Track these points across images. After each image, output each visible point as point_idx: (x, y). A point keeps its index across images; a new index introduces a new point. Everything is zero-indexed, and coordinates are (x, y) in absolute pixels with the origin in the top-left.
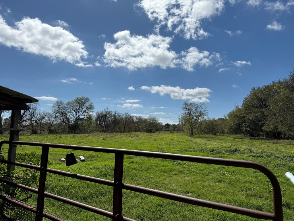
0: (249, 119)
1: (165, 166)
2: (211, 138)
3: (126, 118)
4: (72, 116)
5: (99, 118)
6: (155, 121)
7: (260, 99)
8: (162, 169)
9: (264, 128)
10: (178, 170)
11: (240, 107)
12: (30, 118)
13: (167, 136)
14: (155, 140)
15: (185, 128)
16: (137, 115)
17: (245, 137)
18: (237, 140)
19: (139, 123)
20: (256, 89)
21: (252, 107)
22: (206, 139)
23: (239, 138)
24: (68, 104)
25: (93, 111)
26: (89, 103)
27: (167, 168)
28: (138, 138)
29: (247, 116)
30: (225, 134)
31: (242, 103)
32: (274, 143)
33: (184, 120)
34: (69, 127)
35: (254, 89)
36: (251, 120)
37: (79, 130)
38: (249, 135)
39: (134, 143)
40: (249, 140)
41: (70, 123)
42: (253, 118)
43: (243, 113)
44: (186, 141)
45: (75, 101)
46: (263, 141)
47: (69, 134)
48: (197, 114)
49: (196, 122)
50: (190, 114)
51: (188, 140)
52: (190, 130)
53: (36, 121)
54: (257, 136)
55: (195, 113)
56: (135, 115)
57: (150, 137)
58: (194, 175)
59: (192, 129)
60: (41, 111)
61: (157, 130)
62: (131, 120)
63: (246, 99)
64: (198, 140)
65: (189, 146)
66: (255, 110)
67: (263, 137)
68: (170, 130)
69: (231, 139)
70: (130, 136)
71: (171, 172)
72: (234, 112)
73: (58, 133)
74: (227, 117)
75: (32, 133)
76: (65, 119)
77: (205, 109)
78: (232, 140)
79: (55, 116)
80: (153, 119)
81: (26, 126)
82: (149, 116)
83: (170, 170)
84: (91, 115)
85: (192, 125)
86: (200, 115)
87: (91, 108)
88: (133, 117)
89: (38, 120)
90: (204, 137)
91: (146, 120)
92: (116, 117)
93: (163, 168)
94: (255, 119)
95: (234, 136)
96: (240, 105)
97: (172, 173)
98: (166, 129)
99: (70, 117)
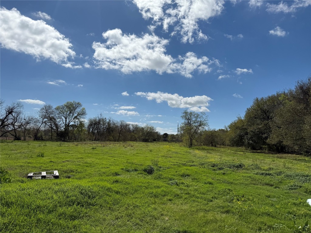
0: (252, 131)
1: (158, 187)
2: (211, 150)
3: (121, 126)
4: (61, 122)
5: (92, 125)
6: (153, 130)
7: (264, 111)
8: (153, 193)
9: (268, 141)
10: (174, 193)
11: (243, 119)
12: (13, 122)
13: (164, 147)
14: (151, 151)
15: (184, 138)
16: (133, 123)
17: (247, 150)
18: (239, 152)
19: (135, 132)
20: (259, 99)
21: (255, 118)
22: (206, 152)
23: (241, 151)
24: (57, 109)
25: (85, 117)
26: (81, 108)
27: (159, 190)
28: (132, 148)
29: (250, 127)
30: (225, 145)
31: (245, 114)
32: (278, 157)
33: (183, 130)
34: (57, 134)
35: (257, 100)
36: (254, 132)
37: (69, 137)
38: (251, 148)
39: (126, 155)
40: (252, 153)
41: (59, 130)
42: (255, 130)
43: (245, 124)
44: (184, 153)
45: (65, 105)
46: (267, 155)
47: (57, 141)
48: (196, 124)
49: (196, 132)
50: (189, 124)
51: (187, 152)
52: (190, 141)
53: (20, 127)
54: (259, 150)
55: (195, 123)
56: (131, 123)
57: (146, 147)
58: (194, 201)
59: (191, 140)
60: (26, 116)
61: (155, 140)
62: (127, 128)
63: (248, 110)
64: (197, 152)
65: (188, 159)
66: (259, 121)
67: (265, 150)
68: (168, 140)
69: (233, 151)
70: (124, 146)
71: (164, 196)
72: (235, 123)
73: (44, 140)
74: (228, 128)
75: (15, 140)
76: (53, 125)
77: (206, 119)
78: (234, 153)
79: (42, 122)
80: (151, 128)
81: (8, 132)
82: (146, 124)
83: (163, 193)
84: (82, 121)
85: (192, 136)
86: (200, 125)
87: (83, 113)
88: (129, 125)
89: (22, 125)
90: (204, 149)
91: (143, 129)
92: (110, 124)
93: (154, 191)
94: (258, 132)
95: (235, 148)
96: (243, 116)
97: (165, 198)
98: (164, 139)
99: (59, 124)
